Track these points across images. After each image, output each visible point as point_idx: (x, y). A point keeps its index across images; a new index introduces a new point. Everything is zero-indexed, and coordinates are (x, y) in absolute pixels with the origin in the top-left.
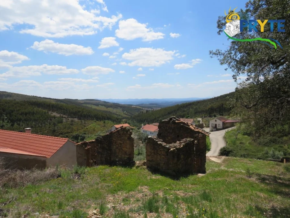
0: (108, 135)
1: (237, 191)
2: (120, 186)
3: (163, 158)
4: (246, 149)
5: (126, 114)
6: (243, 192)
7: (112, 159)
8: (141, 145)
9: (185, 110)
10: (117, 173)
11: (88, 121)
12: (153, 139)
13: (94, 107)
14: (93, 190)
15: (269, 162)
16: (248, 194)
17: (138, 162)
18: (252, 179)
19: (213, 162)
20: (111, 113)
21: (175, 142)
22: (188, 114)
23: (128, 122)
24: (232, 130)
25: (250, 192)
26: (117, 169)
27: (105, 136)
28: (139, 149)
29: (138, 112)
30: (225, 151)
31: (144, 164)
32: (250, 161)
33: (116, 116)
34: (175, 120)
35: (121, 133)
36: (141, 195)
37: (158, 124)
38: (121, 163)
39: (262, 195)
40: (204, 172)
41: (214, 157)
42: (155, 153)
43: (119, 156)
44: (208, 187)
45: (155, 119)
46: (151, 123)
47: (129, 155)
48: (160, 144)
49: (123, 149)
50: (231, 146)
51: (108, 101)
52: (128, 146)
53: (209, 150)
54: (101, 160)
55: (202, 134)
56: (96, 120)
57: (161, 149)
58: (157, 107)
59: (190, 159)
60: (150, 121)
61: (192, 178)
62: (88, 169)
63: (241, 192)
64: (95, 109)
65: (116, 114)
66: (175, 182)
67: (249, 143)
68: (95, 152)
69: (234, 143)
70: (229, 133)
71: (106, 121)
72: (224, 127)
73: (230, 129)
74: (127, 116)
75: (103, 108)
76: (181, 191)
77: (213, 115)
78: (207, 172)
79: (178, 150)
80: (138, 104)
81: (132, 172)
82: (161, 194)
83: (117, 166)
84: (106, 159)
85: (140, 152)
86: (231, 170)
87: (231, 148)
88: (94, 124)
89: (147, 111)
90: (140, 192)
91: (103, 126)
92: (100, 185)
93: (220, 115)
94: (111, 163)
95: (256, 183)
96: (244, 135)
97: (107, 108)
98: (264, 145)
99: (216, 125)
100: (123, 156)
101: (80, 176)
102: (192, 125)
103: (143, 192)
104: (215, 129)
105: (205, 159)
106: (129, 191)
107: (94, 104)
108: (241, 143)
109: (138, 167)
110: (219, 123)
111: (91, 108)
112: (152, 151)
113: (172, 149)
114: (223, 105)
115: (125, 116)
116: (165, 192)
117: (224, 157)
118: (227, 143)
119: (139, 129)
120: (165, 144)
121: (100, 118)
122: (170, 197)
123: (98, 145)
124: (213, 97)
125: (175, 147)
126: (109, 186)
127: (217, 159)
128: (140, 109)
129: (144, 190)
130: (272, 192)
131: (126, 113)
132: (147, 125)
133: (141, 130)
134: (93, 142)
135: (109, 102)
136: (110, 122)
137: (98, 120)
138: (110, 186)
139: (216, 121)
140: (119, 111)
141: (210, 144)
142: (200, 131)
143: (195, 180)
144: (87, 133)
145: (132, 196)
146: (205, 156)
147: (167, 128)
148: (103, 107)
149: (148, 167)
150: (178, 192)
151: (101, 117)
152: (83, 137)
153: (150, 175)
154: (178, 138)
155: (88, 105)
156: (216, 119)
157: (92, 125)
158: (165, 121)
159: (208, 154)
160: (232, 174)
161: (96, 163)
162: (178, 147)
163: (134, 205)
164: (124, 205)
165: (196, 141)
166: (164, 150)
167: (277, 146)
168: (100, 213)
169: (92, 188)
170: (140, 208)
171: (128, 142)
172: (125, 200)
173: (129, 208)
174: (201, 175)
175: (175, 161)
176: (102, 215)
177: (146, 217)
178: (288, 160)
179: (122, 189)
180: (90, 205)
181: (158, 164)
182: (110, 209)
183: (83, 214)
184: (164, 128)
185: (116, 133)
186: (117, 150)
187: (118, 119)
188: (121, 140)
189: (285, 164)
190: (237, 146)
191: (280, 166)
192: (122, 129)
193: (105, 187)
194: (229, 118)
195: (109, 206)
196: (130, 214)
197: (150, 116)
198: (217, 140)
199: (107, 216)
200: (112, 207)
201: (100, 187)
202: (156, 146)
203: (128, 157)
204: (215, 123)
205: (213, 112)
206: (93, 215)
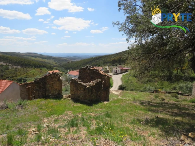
0: (43, 78)
1: (127, 111)
2: (52, 112)
3: (82, 92)
4: (134, 86)
5: (57, 64)
6: (130, 111)
7: (47, 94)
8: (68, 84)
9: (97, 61)
10: (50, 103)
11: (28, 68)
12: (75, 80)
13: (33, 58)
14: (33, 116)
15: (146, 93)
17: (65, 96)
18: (136, 103)
19: (114, 94)
20: (46, 62)
21: (90, 82)
22: (99, 64)
23: (58, 69)
25: (134, 111)
26: (50, 101)
27: (41, 78)
28: (66, 87)
29: (65, 62)
30: (122, 87)
31: (69, 97)
32: (136, 93)
33: (49, 65)
34: (90, 67)
35: (53, 76)
36: (67, 117)
37: (78, 70)
38: (53, 96)
39: (141, 112)
40: (108, 100)
41: (114, 91)
43: (52, 92)
44: (110, 110)
45: (77, 67)
47: (59, 91)
48: (80, 83)
49: (54, 87)
50: (125, 84)
51: (43, 54)
52: (58, 85)
53: (112, 87)
54: (39, 95)
57: (80, 87)
58: (78, 59)
59: (99, 93)
60: (74, 69)
61: (100, 104)
64: (34, 60)
65: (50, 64)
66: (90, 107)
67: (136, 82)
69: (127, 82)
70: (124, 76)
71: (42, 68)
72: (122, 72)
73: (125, 73)
74: (58, 65)
75: (40, 59)
76: (93, 113)
77: (115, 64)
78: (110, 100)
79: (92, 87)
80: (65, 56)
81: (61, 102)
82: (80, 116)
83: (50, 99)
84: (42, 94)
85: (67, 89)
87: (125, 85)
89: (72, 62)
90: (66, 115)
92: (38, 112)
93: (119, 65)
94: (46, 97)
95: (138, 106)
96: (133, 77)
98: (144, 83)
99: (116, 71)
100: (54, 92)
101: (23, 107)
102: (101, 71)
103: (68, 115)
104: (116, 74)
106: (59, 115)
107: (33, 56)
108: (131, 82)
109: (65, 99)
110: (119, 70)
111: (31, 59)
112: (75, 88)
113: (87, 87)
114: (121, 58)
115: (56, 65)
116: (83, 114)
117: (120, 91)
118: (123, 82)
119: (66, 74)
120: (83, 83)
121: (38, 66)
122: (86, 117)
123: (36, 85)
124: (115, 53)
125: (89, 85)
126: (44, 113)
127: (116, 92)
128: (67, 60)
129: (69, 114)
130: (147, 110)
131: (57, 63)
133: (68, 75)
134: (32, 83)
136: (45, 69)
137: (36, 68)
138: (45, 112)
139: (117, 68)
140: (51, 61)
141: (113, 83)
142: (106, 75)
143: (102, 106)
144: (28, 77)
145: (61, 118)
146: (109, 91)
147: (85, 73)
148: (40, 58)
149: (71, 99)
150: (91, 114)
152: (25, 80)
153: (73, 104)
154: (92, 79)
155: (28, 57)
156: (116, 67)
157: (31, 71)
158: (83, 68)
159: (111, 90)
160: (125, 101)
161: (35, 98)
162: (92, 85)
163: (62, 124)
164: (55, 124)
165: (103, 81)
166: (82, 87)
167: (151, 84)
168: (38, 130)
169: (32, 115)
170: (66, 125)
171: (58, 82)
172: (56, 121)
173: (58, 126)
174: (106, 102)
175: (90, 94)
176: (39, 131)
177: (69, 130)
178: (157, 91)
179: (54, 114)
180: (30, 126)
181: (79, 97)
182: (45, 127)
183: (25, 132)
184: (83, 73)
185: (49, 77)
186: (50, 88)
187: (51, 67)
188: (53, 81)
189: (155, 94)
190: (129, 84)
191: (152, 95)
192: (53, 73)
193: (41, 113)
194: (125, 66)
195: (44, 125)
196: (59, 130)
197: (74, 65)
198: (117, 80)
199: (42, 132)
200: (47, 126)
201: (38, 114)
202: (77, 85)
203: (58, 92)
204: (116, 70)
205: (115, 63)
206: (33, 132)
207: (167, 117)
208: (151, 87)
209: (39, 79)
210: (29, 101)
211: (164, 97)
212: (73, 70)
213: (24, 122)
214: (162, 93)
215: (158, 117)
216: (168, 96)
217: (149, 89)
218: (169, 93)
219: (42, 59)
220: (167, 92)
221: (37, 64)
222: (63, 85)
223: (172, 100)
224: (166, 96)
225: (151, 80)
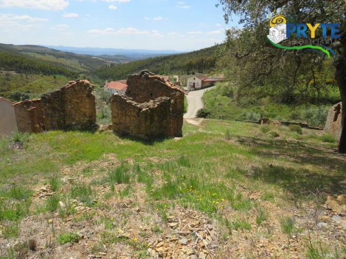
0: (58, 91)
1: (217, 154)
2: (78, 155)
3: (133, 120)
4: (224, 111)
5: (85, 68)
6: (222, 155)
7: (67, 122)
8: (106, 106)
9: (160, 64)
10: (74, 139)
11: (31, 75)
12: (121, 97)
13: (39, 56)
14: (42, 161)
15: (247, 123)
16: (227, 157)
17: (101, 126)
18: (231, 141)
19: (191, 124)
20: (63, 65)
21: (148, 101)
22: (163, 70)
23: (87, 77)
24: (211, 90)
25: (229, 155)
26: (74, 134)
27: (55, 92)
28: (102, 112)
29: (100, 65)
30: (203, 112)
31: (110, 127)
32: (229, 122)
33: (70, 70)
34: (148, 74)
35: (77, 88)
36: (106, 164)
37: (125, 81)
38: (79, 127)
39: (241, 156)
40: (180, 135)
41: (191, 119)
42: (122, 114)
43: (76, 119)
44: (185, 151)
45: (123, 74)
46: (117, 80)
47: (90, 117)
48: (130, 103)
49: (81, 109)
50: (209, 108)
51: (58, 49)
52: (88, 106)
53: (186, 112)
54: (52, 124)
55: (180, 91)
56: (43, 74)
57: (130, 110)
58: (124, 60)
59: (165, 121)
60: (117, 78)
61: (167, 142)
62: (33, 136)
63: (220, 155)
64: (41, 60)
65: (71, 67)
66: (148, 147)
67: (229, 105)
68: (42, 114)
69: (213, 104)
70: (208, 93)
71: (58, 76)
72: (203, 86)
73: (209, 89)
74: (86, 70)
75: (52, 59)
76: (154, 157)
77: (191, 72)
78: (184, 135)
79: (152, 110)
80: (100, 54)
81: (94, 138)
82: (131, 162)
83: (74, 130)
84: (58, 123)
85: (105, 115)
86: (210, 132)
87: (209, 110)
88: (41, 80)
89: (112, 65)
90: (104, 160)
91: (53, 82)
92: (51, 155)
93: (200, 73)
94: (66, 127)
95: (235, 145)
96: (223, 95)
97: (57, 58)
98: (243, 106)
99: (194, 84)
100: (82, 118)
101: (22, 145)
102: (168, 81)
103: (109, 161)
104: (193, 89)
105: (182, 121)
106: (91, 160)
107: (38, 53)
108: (219, 105)
109: (102, 131)
110: (198, 81)
111: (34, 57)
112: (120, 112)
113: (144, 110)
114: (203, 60)
115: (83, 70)
116: (136, 158)
117: (202, 119)
118: (205, 104)
119: (101, 87)
120: (136, 103)
121: (48, 72)
122: (143, 164)
123: (45, 105)
124: (193, 51)
125: (147, 107)
126: (63, 156)
127: (194, 121)
128: (103, 61)
129: (110, 158)
130: (249, 153)
131: (85, 66)
132: (112, 82)
133: (105, 89)
134: (38, 101)
135: (59, 51)
136: (63, 77)
137: (46, 75)
138: (66, 155)
139: (194, 79)
140: (74, 64)
141: (187, 105)
142: (178, 89)
143: (171, 144)
144: (31, 91)
145: (95, 166)
146: (182, 118)
147: (138, 85)
148: (52, 56)
149: (114, 131)
150: (151, 159)
151: (50, 71)
152: (26, 96)
153: (118, 141)
154: (151, 96)
155: (29, 53)
156: (194, 77)
157: (37, 80)
158: (135, 76)
159: (185, 116)
160: (211, 137)
161: (44, 128)
162: (152, 107)
163: (97, 177)
164: (84, 177)
165: (172, 101)
166: (134, 111)
167: (255, 108)
168: (51, 189)
169: (40, 159)
170: (105, 180)
171: (87, 100)
172: (86, 171)
173: (91, 181)
174: (177, 139)
175: (148, 123)
176: (54, 191)
177: (113, 189)
178: (265, 121)
179: (82, 158)
180: (38, 181)
181: (128, 128)
182: (66, 183)
183: (26, 192)
184: (134, 84)
185: (70, 89)
186: (73, 111)
187: (73, 74)
188: (77, 99)
189: (262, 125)
190: (216, 108)
191: (257, 127)
192: (78, 83)
193: (58, 157)
194: (209, 76)
195: (64, 179)
196: (92, 188)
197: (116, 71)
198: (194, 101)
199: (61, 192)
200: (69, 180)
201: (51, 158)
202: (124, 106)
203: (88, 119)
204: (194, 81)
205: (192, 69)
206: (41, 192)
207: (287, 165)
208: (255, 114)
209: (51, 94)
210: (34, 135)
211: (277, 132)
212: (114, 81)
213: (26, 173)
214: (274, 124)
215: (271, 166)
216: (285, 130)
217: (251, 117)
218: (287, 124)
219: (56, 59)
220: (283, 123)
221: (47, 68)
222: (97, 107)
223: (291, 135)
224: (281, 130)
225: (254, 101)
